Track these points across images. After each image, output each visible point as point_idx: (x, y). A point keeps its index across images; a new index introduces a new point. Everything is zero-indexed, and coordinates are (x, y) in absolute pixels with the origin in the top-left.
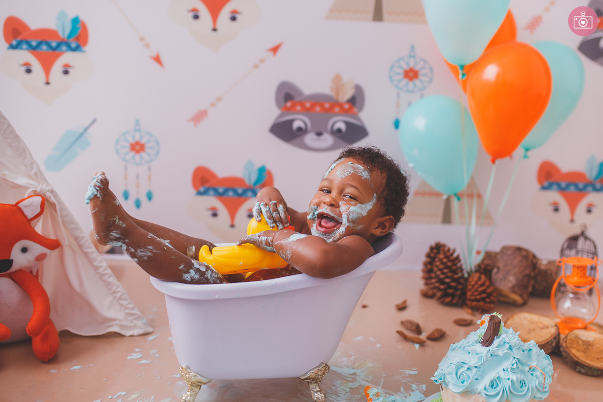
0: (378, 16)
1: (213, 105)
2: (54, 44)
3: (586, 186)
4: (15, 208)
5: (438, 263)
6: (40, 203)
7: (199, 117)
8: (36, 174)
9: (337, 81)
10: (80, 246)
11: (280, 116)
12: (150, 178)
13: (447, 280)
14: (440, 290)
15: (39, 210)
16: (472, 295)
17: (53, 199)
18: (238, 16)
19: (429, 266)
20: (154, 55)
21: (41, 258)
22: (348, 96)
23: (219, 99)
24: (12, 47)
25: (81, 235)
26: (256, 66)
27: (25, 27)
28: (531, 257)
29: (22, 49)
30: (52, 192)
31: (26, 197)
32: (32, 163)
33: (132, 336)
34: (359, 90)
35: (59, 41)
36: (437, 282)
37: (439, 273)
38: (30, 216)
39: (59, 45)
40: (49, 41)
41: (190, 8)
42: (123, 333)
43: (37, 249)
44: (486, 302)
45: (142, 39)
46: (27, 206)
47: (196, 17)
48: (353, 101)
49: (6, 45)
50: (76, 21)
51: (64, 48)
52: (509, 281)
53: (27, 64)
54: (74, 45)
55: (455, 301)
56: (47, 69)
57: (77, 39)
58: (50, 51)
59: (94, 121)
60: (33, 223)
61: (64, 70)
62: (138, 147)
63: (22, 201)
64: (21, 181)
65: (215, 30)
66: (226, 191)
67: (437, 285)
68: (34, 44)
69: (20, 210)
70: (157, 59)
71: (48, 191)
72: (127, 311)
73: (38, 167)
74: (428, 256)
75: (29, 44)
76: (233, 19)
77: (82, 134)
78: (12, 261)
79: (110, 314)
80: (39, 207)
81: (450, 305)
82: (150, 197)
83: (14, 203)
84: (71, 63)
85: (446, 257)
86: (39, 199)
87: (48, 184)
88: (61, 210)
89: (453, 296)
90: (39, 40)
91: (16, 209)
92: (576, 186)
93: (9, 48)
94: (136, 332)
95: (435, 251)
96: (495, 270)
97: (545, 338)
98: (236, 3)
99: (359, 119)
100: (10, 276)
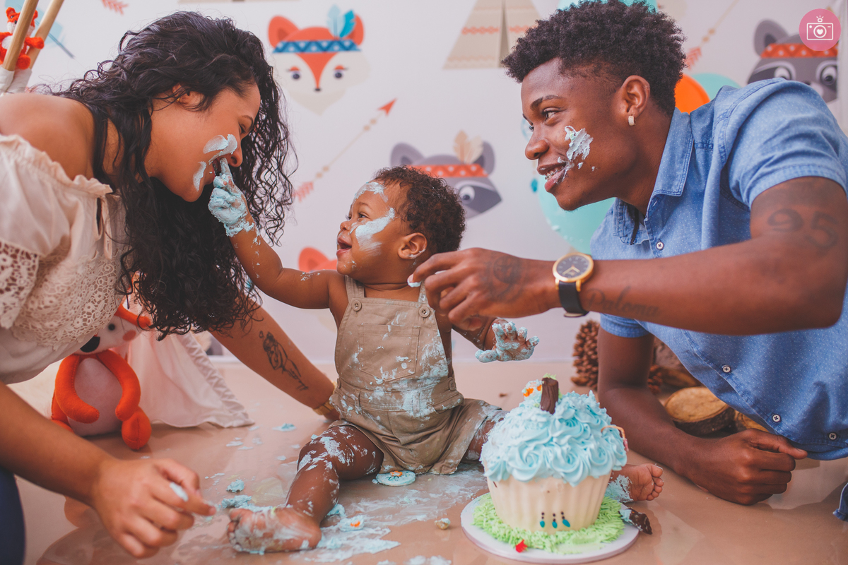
1: (319, 175)
5: (589, 342)
7: (304, 191)
9: (461, 138)
18: (343, 73)
19: (580, 349)
21: (129, 336)
22: (475, 156)
23: (326, 169)
26: (367, 128)
33: (230, 427)
34: (487, 148)
36: (589, 364)
37: (590, 353)
41: (289, 67)
42: (221, 424)
43: (125, 326)
47: (297, 77)
48: (480, 162)
65: (318, 90)
67: (589, 367)
72: (225, 399)
74: (579, 337)
76: (339, 76)
78: (99, 338)
79: (206, 403)
94: (236, 423)
95: (586, 330)
96: (660, 348)
97: (715, 411)
98: (340, 58)
99: (490, 183)
100: (98, 357)
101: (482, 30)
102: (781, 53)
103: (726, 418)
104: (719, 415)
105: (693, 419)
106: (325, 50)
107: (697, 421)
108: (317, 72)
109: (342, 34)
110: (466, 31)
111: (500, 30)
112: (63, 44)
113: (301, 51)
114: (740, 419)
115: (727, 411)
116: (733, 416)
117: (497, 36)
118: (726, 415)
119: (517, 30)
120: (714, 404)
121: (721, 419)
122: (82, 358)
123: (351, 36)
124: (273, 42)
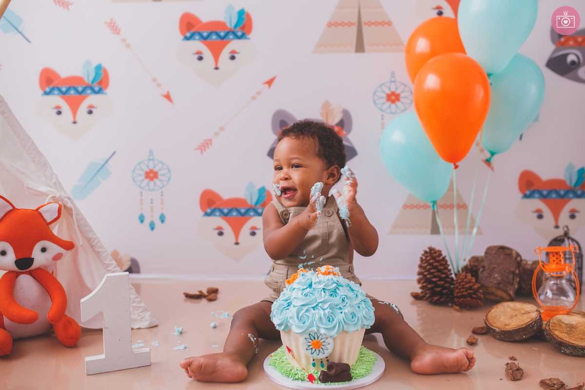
0: (360, 47)
1: (217, 134)
2: (80, 89)
3: (567, 193)
4: (36, 212)
6: (57, 209)
7: (205, 145)
8: (55, 184)
9: (326, 106)
10: (92, 246)
11: (276, 141)
12: (162, 202)
13: (434, 280)
15: (57, 215)
17: (69, 205)
18: (236, 55)
20: (165, 93)
21: (57, 257)
22: (337, 120)
23: (222, 129)
24: (46, 93)
26: (254, 98)
27: (57, 76)
28: (514, 255)
29: (54, 94)
30: (69, 199)
31: (46, 203)
32: (52, 175)
33: (139, 329)
34: (346, 113)
35: (84, 86)
38: (49, 220)
39: (84, 89)
40: (76, 86)
41: (195, 51)
43: (54, 249)
44: (472, 298)
45: (154, 80)
46: (46, 211)
47: (200, 58)
48: (341, 124)
50: (99, 68)
51: (89, 91)
52: (494, 278)
53: (58, 107)
54: (97, 89)
56: (74, 111)
57: (100, 83)
58: (77, 95)
59: (115, 152)
60: (51, 226)
61: (88, 110)
62: (151, 175)
63: (42, 206)
64: (43, 189)
65: (217, 68)
66: (230, 211)
68: (64, 89)
69: (40, 214)
70: (168, 97)
71: (66, 197)
73: (57, 178)
75: (60, 90)
76: (233, 58)
77: (104, 165)
78: (33, 259)
80: (57, 212)
82: (162, 219)
84: (95, 105)
85: (433, 258)
86: (57, 206)
87: (65, 192)
88: (76, 214)
89: (440, 294)
90: (68, 86)
91: (37, 214)
92: (557, 193)
93: (43, 95)
94: (143, 325)
96: (481, 270)
97: (526, 322)
98: (234, 45)
99: (348, 141)
100: (31, 273)
101: (343, 24)
102: (571, 43)
103: (535, 328)
104: (529, 325)
105: (508, 328)
106: (222, 38)
107: (511, 329)
108: (216, 56)
109: (236, 26)
110: (330, 25)
111: (356, 24)
112: (23, 32)
113: (204, 39)
114: (547, 328)
115: (536, 322)
116: (541, 326)
117: (354, 29)
118: (535, 325)
119: (369, 24)
120: (525, 316)
121: (530, 328)
122: (17, 274)
123: (243, 28)
124: (182, 32)
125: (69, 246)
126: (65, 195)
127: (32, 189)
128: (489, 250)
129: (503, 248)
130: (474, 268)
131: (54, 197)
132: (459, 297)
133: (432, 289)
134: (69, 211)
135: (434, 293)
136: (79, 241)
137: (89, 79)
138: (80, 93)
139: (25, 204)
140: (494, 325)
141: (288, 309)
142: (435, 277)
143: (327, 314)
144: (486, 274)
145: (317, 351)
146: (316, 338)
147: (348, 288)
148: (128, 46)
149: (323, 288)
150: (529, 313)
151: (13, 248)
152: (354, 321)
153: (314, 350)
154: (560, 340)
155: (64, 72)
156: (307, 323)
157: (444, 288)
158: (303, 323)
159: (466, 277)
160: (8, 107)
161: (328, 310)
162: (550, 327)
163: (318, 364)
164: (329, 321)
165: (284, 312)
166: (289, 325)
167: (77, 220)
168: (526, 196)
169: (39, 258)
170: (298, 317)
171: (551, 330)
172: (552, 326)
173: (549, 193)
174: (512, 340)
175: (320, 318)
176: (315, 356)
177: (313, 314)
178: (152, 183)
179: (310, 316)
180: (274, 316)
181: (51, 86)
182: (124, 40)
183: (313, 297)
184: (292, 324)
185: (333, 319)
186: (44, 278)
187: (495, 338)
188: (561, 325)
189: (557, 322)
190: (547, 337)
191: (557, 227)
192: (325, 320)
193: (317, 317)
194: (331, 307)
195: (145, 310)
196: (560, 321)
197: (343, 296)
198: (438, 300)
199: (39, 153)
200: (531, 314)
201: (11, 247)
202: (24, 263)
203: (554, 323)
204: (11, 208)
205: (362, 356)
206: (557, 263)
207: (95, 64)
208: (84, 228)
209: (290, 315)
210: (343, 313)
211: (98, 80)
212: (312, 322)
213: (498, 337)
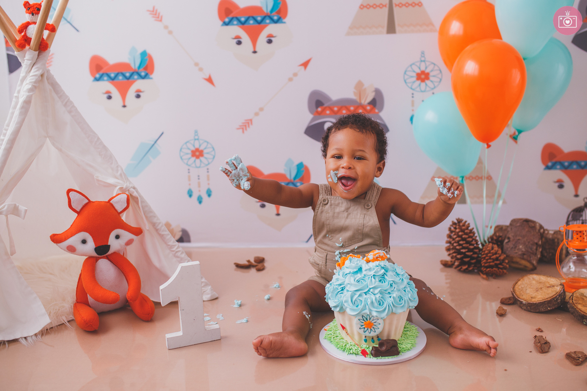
0: (391, 28)
1: (257, 114)
2: (128, 75)
6: (126, 199)
7: (246, 125)
8: (121, 175)
9: (359, 86)
10: (157, 230)
11: (312, 120)
12: (208, 179)
13: (463, 251)
14: (458, 259)
15: (126, 205)
16: (485, 263)
17: (135, 194)
18: (273, 39)
20: (207, 77)
21: (129, 243)
22: (369, 99)
23: (261, 109)
24: (97, 80)
25: (158, 221)
26: (290, 80)
27: (105, 63)
28: (538, 227)
29: (104, 80)
30: (134, 188)
32: (117, 167)
34: (378, 93)
35: (131, 72)
36: (455, 252)
38: (119, 210)
39: (132, 75)
40: (124, 72)
41: (234, 36)
43: (126, 236)
44: (499, 268)
45: (196, 64)
46: (117, 202)
47: (239, 43)
48: (373, 103)
49: (92, 78)
50: (144, 54)
51: (136, 77)
52: (519, 249)
53: (108, 92)
54: (143, 74)
55: (471, 269)
56: (124, 95)
57: (146, 69)
58: (125, 80)
59: (163, 133)
61: (136, 94)
62: (197, 153)
63: (113, 198)
64: (111, 181)
67: (455, 255)
68: (113, 75)
69: (112, 205)
70: (210, 80)
71: (131, 187)
73: (122, 170)
75: (109, 76)
76: (270, 42)
77: (153, 145)
78: (110, 246)
80: (126, 203)
81: (466, 272)
82: (209, 193)
83: (107, 200)
84: (142, 89)
85: (462, 231)
86: (125, 196)
87: (130, 183)
88: (142, 202)
89: (469, 264)
90: (116, 72)
91: (109, 205)
92: (578, 164)
93: (94, 81)
96: (506, 241)
97: (551, 295)
98: (271, 29)
99: (381, 119)
100: (108, 258)
101: (375, 6)
103: (559, 301)
104: (553, 299)
105: (535, 301)
106: (259, 23)
107: (537, 302)
108: (254, 40)
109: (272, 11)
110: (362, 7)
111: (388, 6)
112: (71, 22)
113: (242, 24)
114: (571, 301)
115: (560, 295)
116: (564, 298)
117: (386, 10)
118: (559, 298)
119: (400, 5)
120: (550, 289)
121: (555, 301)
122: (97, 259)
123: (279, 12)
124: (221, 17)
125: (138, 232)
126: (131, 185)
127: (101, 181)
128: (514, 221)
129: (527, 221)
130: (499, 238)
131: (121, 188)
132: (487, 267)
133: (461, 259)
134: (136, 200)
135: (462, 263)
136: (146, 227)
137: (135, 64)
138: (128, 79)
139: (99, 196)
140: (521, 297)
141: (342, 293)
142: (464, 248)
143: (378, 299)
144: (511, 245)
145: (369, 330)
146: (368, 319)
147: (395, 273)
148: (170, 33)
149: (374, 275)
150: (553, 286)
151: (92, 237)
152: (401, 304)
153: (366, 329)
154: (583, 313)
155: (112, 59)
156: (360, 307)
157: (472, 258)
158: (357, 307)
159: (493, 248)
160: (74, 106)
161: (379, 295)
162: (574, 301)
163: (370, 340)
164: (380, 304)
165: (339, 295)
166: (344, 308)
167: (142, 206)
168: (548, 168)
169: (115, 245)
170: (352, 301)
171: (574, 304)
172: (575, 300)
173: (571, 164)
174: (537, 311)
175: (372, 302)
176: (367, 334)
177: (365, 298)
178: (198, 161)
179: (363, 300)
180: (330, 298)
181: (101, 73)
182: (166, 27)
183: (365, 283)
184: (347, 307)
185: (383, 302)
186: (119, 261)
187: (522, 308)
188: (583, 299)
189: (579, 296)
190: (570, 309)
191: (577, 196)
192: (376, 304)
193: (369, 301)
194: (381, 292)
195: (206, 285)
196: (582, 295)
197: (391, 282)
198: (467, 269)
199: (104, 146)
200: (556, 287)
201: (91, 237)
202: (102, 250)
203: (577, 297)
204: (87, 201)
205: (406, 330)
206: (581, 241)
207: (140, 50)
208: (149, 215)
209: (345, 299)
210: (392, 297)
211: (143, 66)
212: (365, 306)
213: (525, 308)
